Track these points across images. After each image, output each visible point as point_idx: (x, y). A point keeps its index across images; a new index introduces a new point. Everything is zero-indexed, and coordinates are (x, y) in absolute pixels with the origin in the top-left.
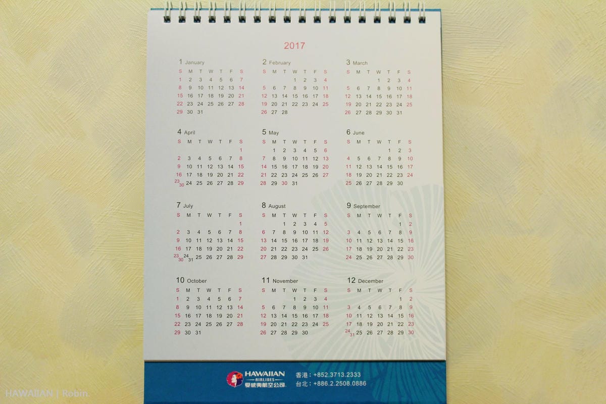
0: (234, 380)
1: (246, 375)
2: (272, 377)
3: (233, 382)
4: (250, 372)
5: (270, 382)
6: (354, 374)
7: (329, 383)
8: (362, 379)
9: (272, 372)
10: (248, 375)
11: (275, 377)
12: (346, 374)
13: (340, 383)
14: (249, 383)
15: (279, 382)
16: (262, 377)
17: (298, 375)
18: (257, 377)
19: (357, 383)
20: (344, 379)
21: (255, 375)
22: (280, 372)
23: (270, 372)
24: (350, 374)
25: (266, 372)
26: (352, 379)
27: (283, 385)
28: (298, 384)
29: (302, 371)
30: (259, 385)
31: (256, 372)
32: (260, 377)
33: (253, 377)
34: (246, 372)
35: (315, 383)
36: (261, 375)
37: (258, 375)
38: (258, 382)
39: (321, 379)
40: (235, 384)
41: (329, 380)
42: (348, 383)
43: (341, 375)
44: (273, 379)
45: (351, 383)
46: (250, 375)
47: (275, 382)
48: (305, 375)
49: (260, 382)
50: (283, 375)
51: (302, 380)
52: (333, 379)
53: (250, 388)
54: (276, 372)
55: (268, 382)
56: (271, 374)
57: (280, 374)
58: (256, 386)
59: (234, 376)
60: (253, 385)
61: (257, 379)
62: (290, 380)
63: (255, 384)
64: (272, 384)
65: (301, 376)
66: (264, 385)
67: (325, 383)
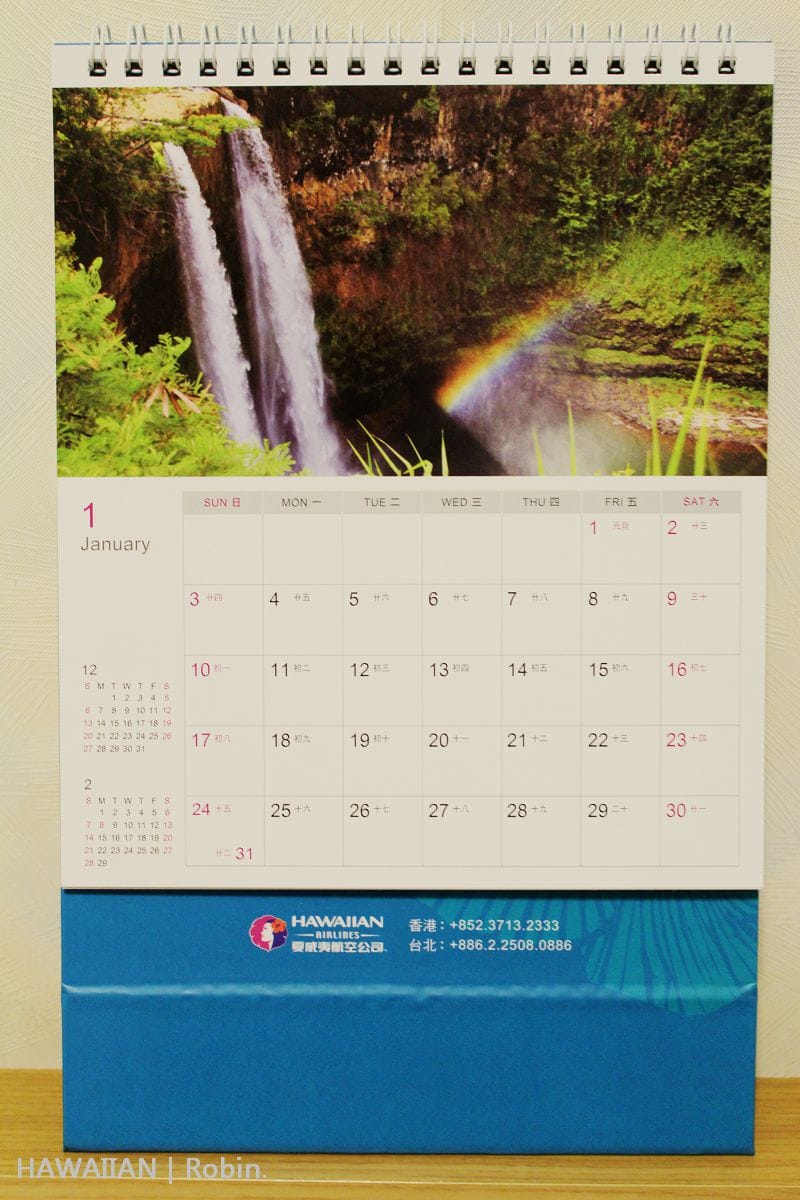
0: (268, 934)
1: (294, 925)
2: (352, 929)
3: (264, 939)
4: (303, 918)
5: (349, 940)
6: (543, 925)
7: (486, 944)
8: (561, 935)
9: (355, 918)
10: (298, 924)
11: (362, 929)
12: (524, 925)
13: (509, 944)
14: (302, 943)
15: (369, 940)
16: (332, 929)
17: (415, 925)
18: (320, 929)
19: (550, 945)
20: (521, 935)
21: (316, 925)
22: (372, 919)
23: (349, 918)
24: (535, 925)
25: (340, 918)
26: (540, 935)
27: (379, 947)
28: (415, 946)
29: (424, 916)
30: (324, 947)
31: (318, 918)
32: (326, 928)
33: (312, 929)
34: (294, 918)
35: (454, 945)
36: (329, 925)
37: (322, 925)
38: (322, 940)
39: (473, 935)
40: (271, 944)
41: (485, 937)
42: (529, 945)
43: (513, 925)
44: (356, 933)
45: (536, 945)
46: (303, 925)
47: (362, 939)
48: (431, 925)
49: (326, 940)
50: (381, 925)
51: (422, 936)
52: (496, 935)
53: (304, 954)
54: (363, 918)
55: (344, 940)
56: (352, 921)
57: (374, 923)
58: (317, 949)
59: (268, 926)
60: (311, 947)
61: (319, 934)
62: (395, 935)
63: (314, 943)
64: (354, 944)
65: (422, 929)
66: (337, 947)
67: (478, 945)
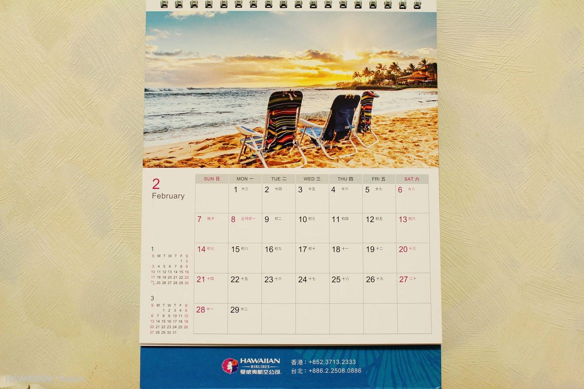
0: (230, 366)
1: (241, 362)
2: (266, 364)
3: (228, 369)
4: (245, 359)
5: (265, 369)
6: (349, 362)
7: (324, 371)
8: (357, 366)
9: (267, 359)
10: (243, 362)
11: (271, 364)
12: (341, 362)
13: (335, 370)
14: (245, 370)
15: (274, 369)
16: (258, 364)
17: (294, 362)
18: (252, 364)
19: (352, 370)
20: (339, 366)
21: (251, 362)
22: (275, 359)
23: (265, 359)
24: (346, 362)
25: (261, 359)
26: (348, 366)
27: (278, 372)
28: (293, 371)
29: (297, 359)
30: (254, 372)
31: (252, 359)
32: (255, 364)
33: (249, 364)
34: (241, 359)
35: (310, 371)
36: (257, 362)
37: (253, 362)
38: (253, 369)
39: (319, 366)
40: (231, 371)
41: (324, 367)
42: (343, 370)
43: (336, 362)
44: (268, 366)
45: (346, 371)
46: (245, 362)
47: (270, 369)
48: (301, 362)
49: (255, 369)
50: (279, 362)
51: (297, 367)
52: (328, 367)
53: (246, 375)
54: (271, 359)
55: (263, 369)
56: (266, 361)
57: (276, 362)
58: (251, 373)
59: (230, 363)
60: (248, 372)
61: (252, 366)
62: (285, 366)
63: (250, 371)
64: (267, 371)
65: (297, 364)
66: (260, 372)
67: (321, 371)
